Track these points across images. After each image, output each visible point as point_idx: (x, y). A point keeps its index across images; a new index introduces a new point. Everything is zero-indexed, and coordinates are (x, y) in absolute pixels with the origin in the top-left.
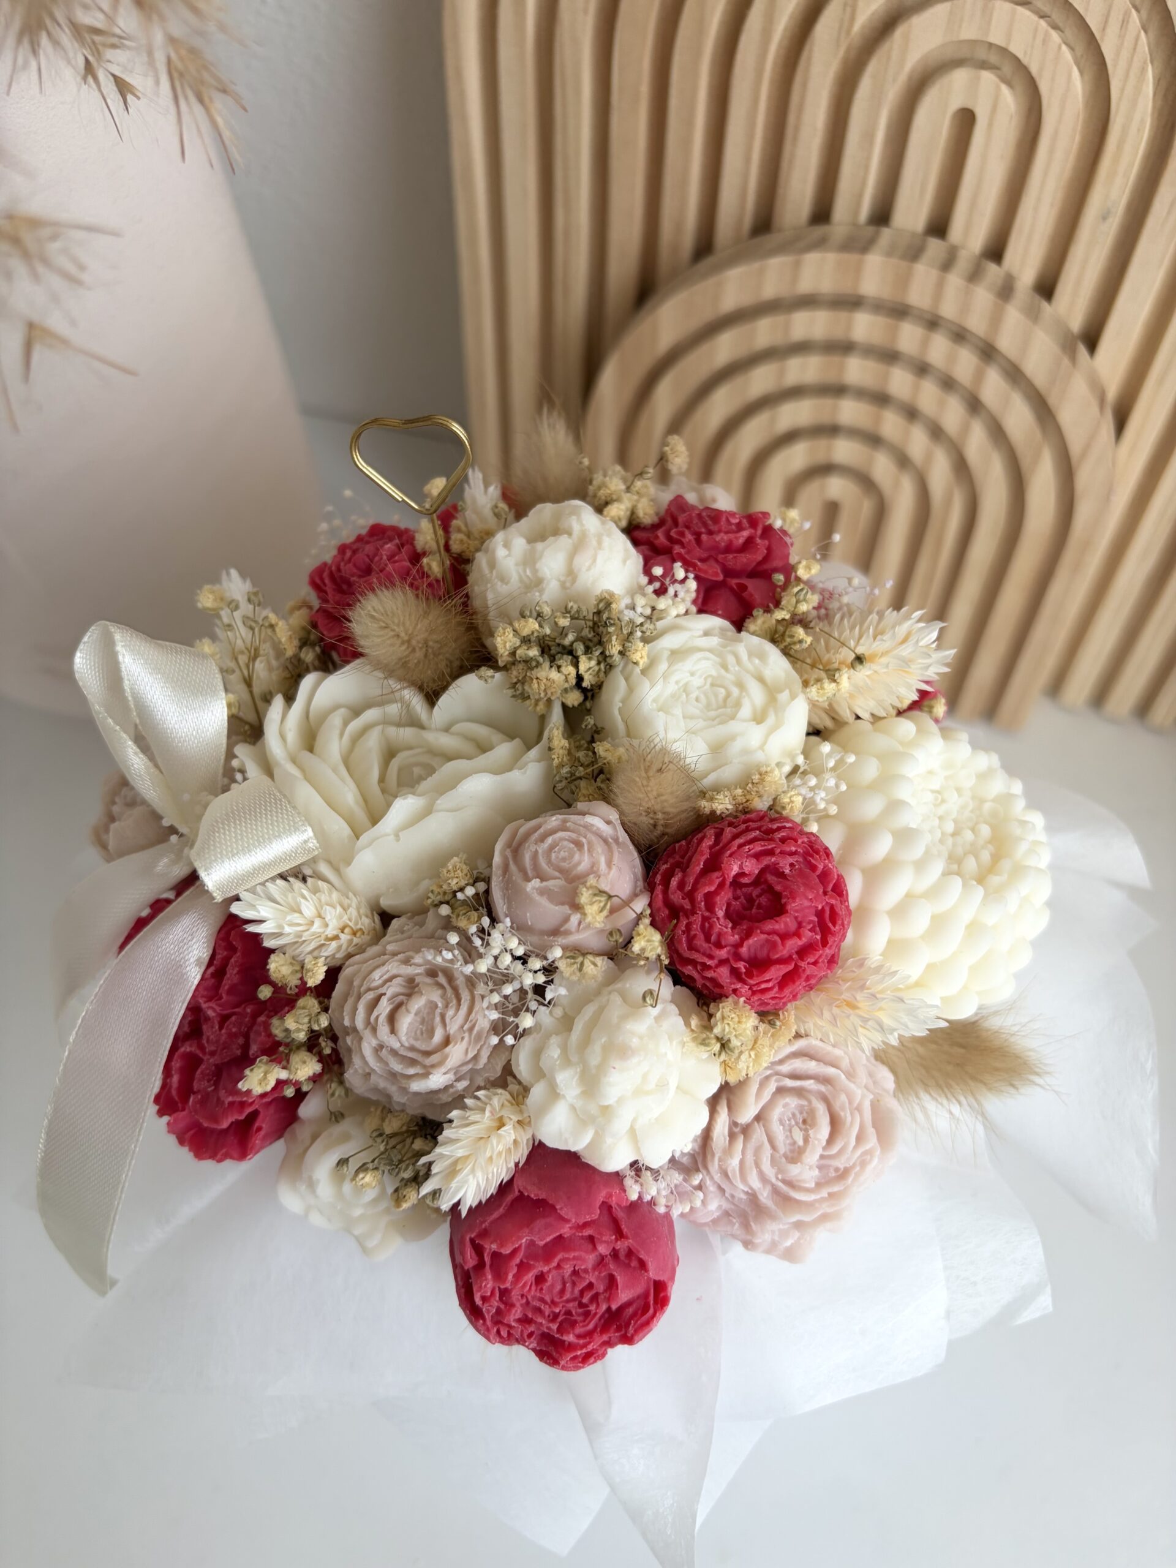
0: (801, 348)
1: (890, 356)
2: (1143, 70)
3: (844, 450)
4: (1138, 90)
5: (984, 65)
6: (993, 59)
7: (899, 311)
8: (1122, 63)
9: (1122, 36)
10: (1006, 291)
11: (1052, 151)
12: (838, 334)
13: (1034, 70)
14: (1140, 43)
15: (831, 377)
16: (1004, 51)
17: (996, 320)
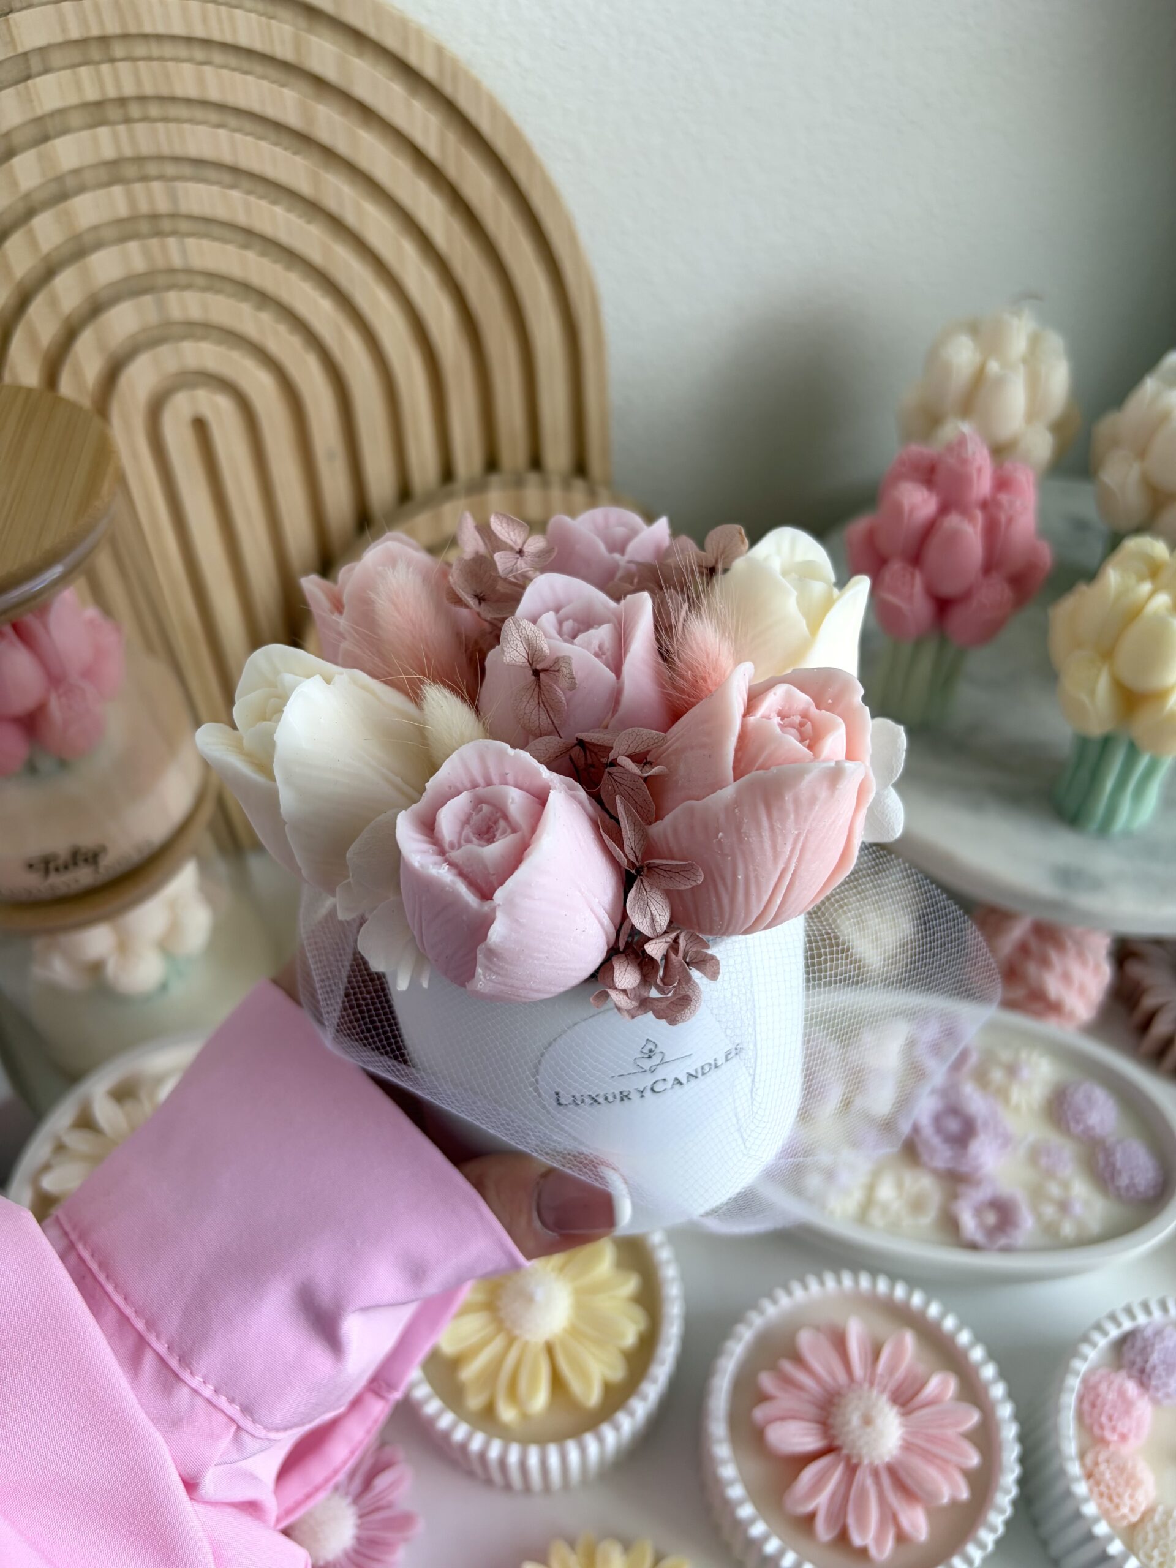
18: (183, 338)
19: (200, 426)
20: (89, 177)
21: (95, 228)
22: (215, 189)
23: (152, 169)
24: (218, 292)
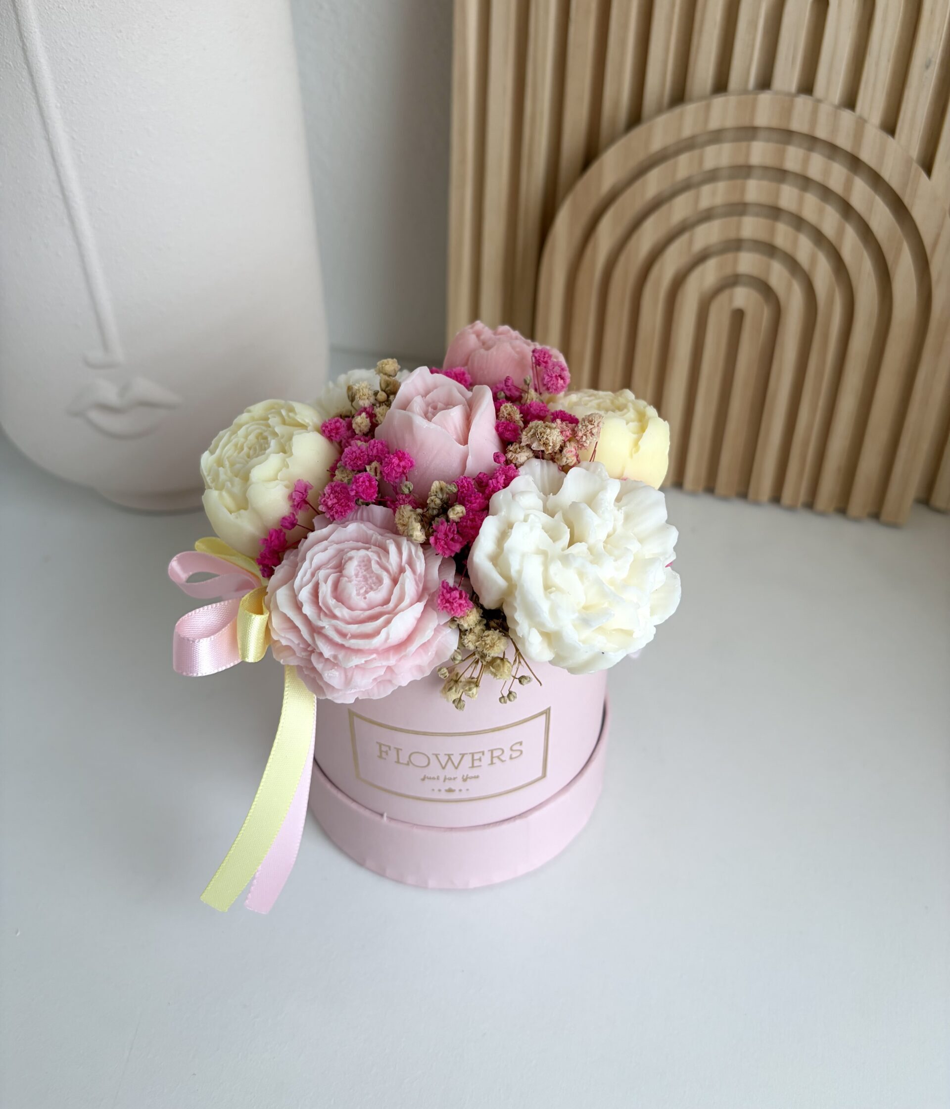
3: (747, 263)
10: (862, 123)
12: (741, 161)
15: (735, 198)
17: (857, 140)
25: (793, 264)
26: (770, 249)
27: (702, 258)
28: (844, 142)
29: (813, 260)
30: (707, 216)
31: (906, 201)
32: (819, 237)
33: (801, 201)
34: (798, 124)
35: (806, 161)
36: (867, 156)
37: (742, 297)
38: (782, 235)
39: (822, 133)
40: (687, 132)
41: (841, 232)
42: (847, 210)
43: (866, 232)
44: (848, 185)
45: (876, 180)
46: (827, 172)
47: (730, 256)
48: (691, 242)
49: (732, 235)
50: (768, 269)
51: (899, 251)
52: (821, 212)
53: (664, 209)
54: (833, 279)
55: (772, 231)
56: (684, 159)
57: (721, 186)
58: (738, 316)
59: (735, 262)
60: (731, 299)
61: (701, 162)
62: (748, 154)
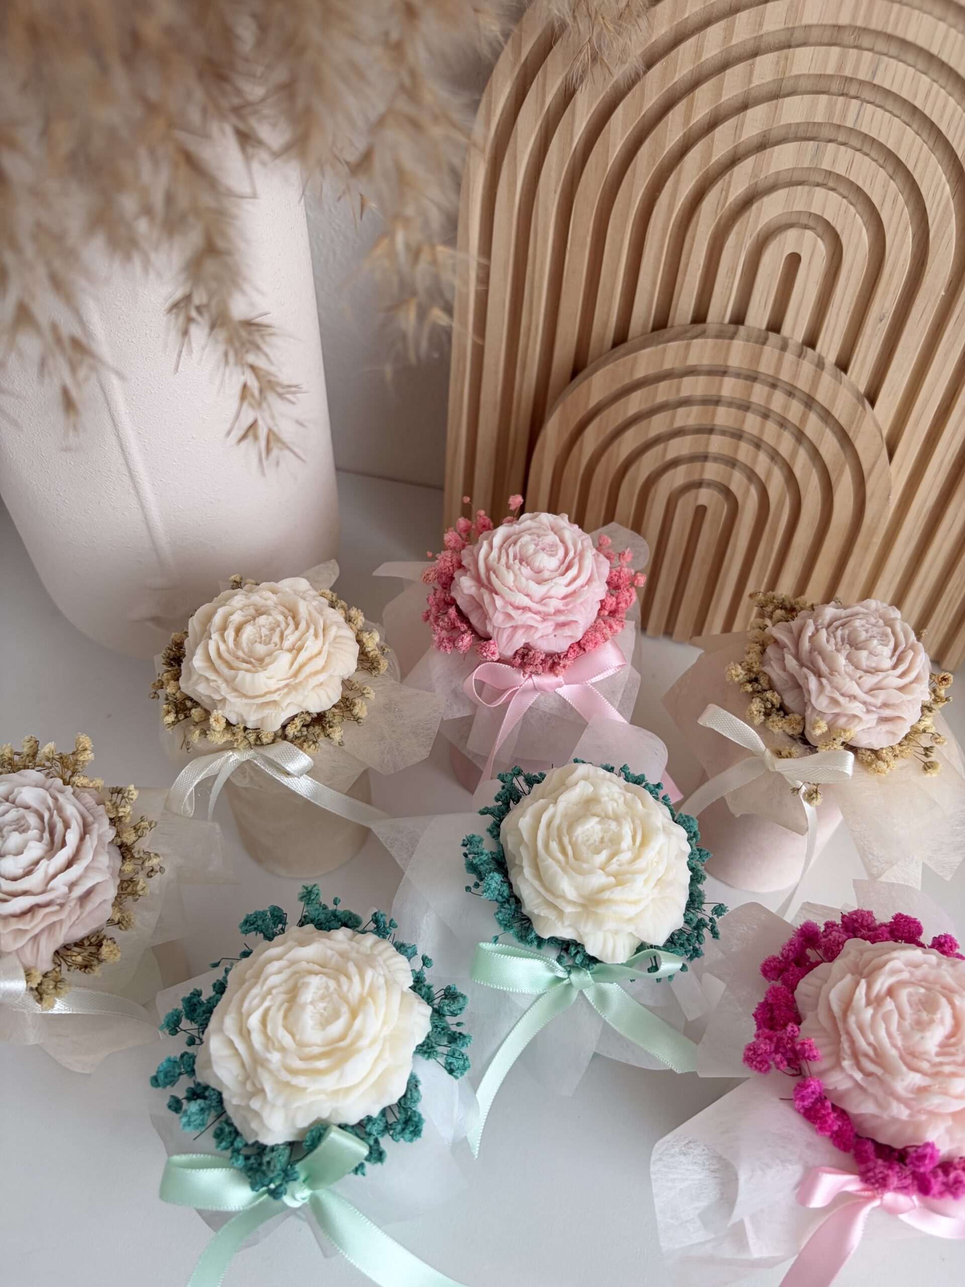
0: (686, 402)
1: (745, 407)
2: (906, 229)
3: (712, 471)
4: (903, 241)
5: (806, 227)
6: (811, 223)
7: (752, 377)
8: (894, 225)
9: (893, 209)
10: (820, 364)
11: (848, 279)
12: (713, 392)
13: (839, 230)
14: (904, 212)
15: (705, 422)
16: (819, 218)
17: (815, 382)
18: (818, 185)
19: (794, 260)
20: (815, 35)
21: (798, 77)
22: (911, 70)
23: (866, 41)
24: (867, 155)
25: (751, 475)
26: (732, 463)
27: (675, 463)
28: (803, 384)
29: (769, 474)
30: (680, 432)
31: (851, 435)
32: (774, 455)
33: (762, 428)
34: (765, 367)
35: (769, 398)
36: (821, 397)
37: (705, 496)
38: (744, 452)
39: (785, 376)
40: (667, 366)
41: (794, 454)
42: (800, 436)
43: (815, 454)
44: (804, 419)
45: (827, 416)
46: (786, 407)
47: (698, 465)
48: (665, 450)
49: (702, 450)
50: (731, 476)
51: (841, 472)
52: (779, 436)
53: (643, 424)
54: (786, 488)
55: (736, 449)
56: (663, 385)
57: (695, 409)
58: (701, 511)
59: (702, 470)
60: (696, 499)
61: (678, 390)
62: (720, 388)
